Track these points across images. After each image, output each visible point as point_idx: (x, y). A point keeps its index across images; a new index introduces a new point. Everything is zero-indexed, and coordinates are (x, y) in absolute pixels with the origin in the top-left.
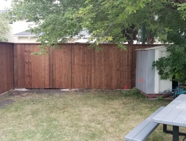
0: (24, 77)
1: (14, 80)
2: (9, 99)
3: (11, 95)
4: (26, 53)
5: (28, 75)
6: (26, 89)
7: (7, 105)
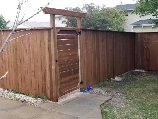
0: (143, 61)
1: (134, 62)
2: (132, 78)
3: (133, 74)
4: (145, 40)
5: (146, 58)
6: (144, 70)
7: (132, 81)
